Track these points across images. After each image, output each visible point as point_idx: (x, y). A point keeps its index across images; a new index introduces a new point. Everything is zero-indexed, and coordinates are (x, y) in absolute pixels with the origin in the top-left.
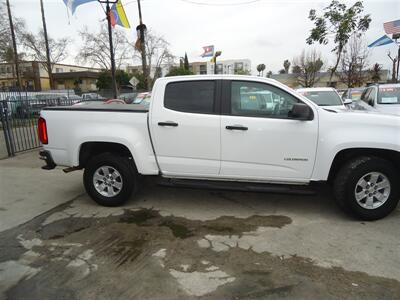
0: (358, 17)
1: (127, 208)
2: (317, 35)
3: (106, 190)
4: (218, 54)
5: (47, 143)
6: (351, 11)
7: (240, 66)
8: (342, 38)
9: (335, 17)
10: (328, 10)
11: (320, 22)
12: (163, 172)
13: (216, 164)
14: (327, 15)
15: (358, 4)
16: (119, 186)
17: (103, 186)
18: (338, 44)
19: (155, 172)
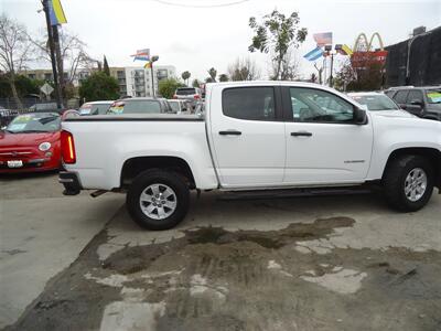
0: (296, 28)
1: (185, 228)
2: (258, 43)
3: (155, 212)
4: (155, 59)
5: (74, 161)
6: (288, 21)
7: (164, 73)
8: (282, 47)
9: (274, 26)
10: (268, 19)
11: (261, 30)
12: (223, 185)
13: (281, 172)
14: (268, 23)
15: (295, 15)
16: (172, 205)
17: (152, 208)
18: (278, 53)
19: (214, 185)
